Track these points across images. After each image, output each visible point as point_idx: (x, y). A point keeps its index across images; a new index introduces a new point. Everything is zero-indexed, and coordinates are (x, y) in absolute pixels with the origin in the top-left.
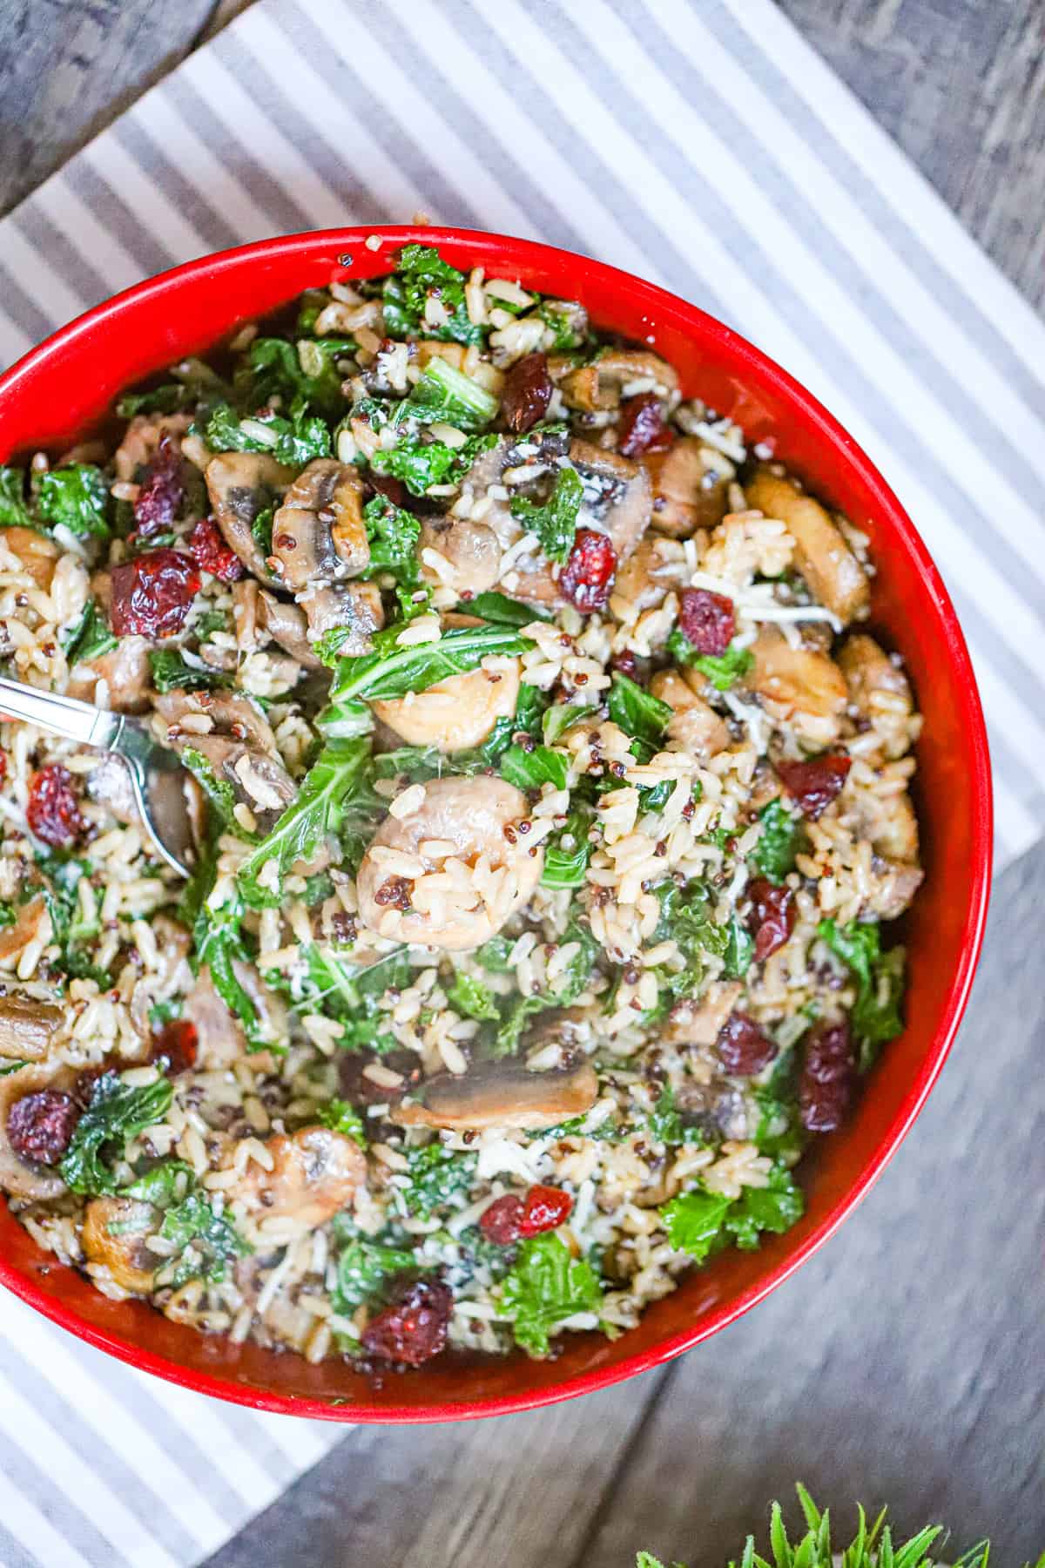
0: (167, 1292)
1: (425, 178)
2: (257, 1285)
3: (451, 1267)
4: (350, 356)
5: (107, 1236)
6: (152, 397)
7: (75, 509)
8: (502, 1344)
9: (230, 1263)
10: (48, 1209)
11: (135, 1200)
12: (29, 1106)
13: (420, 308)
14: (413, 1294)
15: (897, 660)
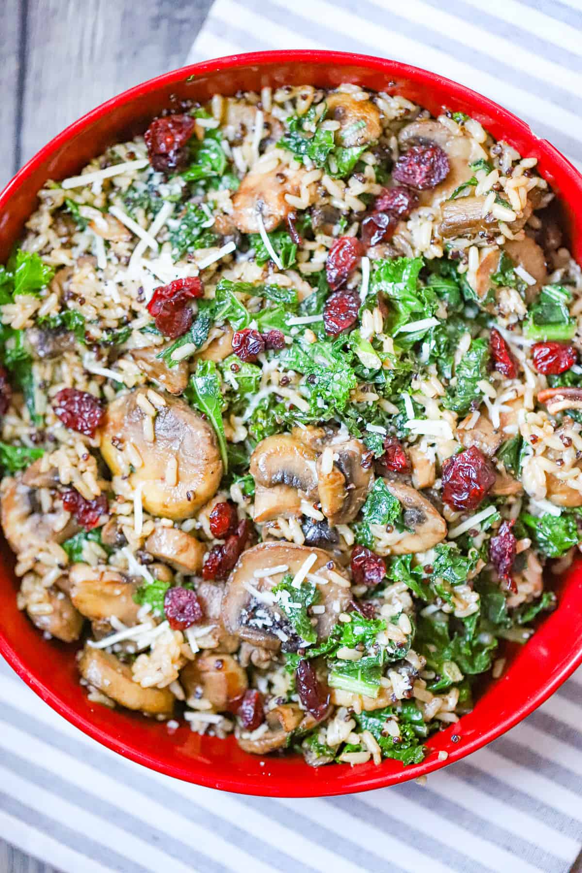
0: (317, 100)
1: (435, 803)
2: (267, 126)
3: (161, 183)
4: (429, 682)
5: (364, 118)
6: (536, 610)
7: (553, 528)
8: (113, 153)
9: (287, 132)
10: (405, 120)
11: (356, 146)
12: (440, 174)
13: (402, 727)
14: (175, 159)
15: (47, 635)
